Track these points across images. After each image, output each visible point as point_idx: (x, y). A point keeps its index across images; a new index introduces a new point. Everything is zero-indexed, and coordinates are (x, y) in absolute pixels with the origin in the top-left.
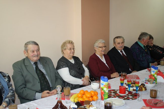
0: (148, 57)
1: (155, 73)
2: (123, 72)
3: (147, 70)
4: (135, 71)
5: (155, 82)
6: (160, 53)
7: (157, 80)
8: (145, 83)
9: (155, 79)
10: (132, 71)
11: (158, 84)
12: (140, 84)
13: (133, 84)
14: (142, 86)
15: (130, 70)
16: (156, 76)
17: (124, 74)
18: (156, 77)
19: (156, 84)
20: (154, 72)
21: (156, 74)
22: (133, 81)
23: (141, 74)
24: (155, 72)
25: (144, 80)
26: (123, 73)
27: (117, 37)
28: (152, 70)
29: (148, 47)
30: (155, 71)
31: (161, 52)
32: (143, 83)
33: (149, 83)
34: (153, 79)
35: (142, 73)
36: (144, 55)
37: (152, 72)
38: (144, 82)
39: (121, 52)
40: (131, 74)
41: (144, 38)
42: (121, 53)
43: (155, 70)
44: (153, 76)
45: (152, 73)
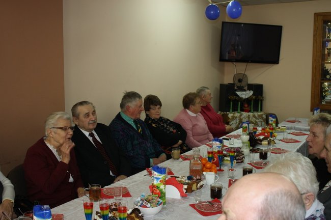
0: (146, 145)
1: (160, 181)
2: (93, 183)
3: (145, 172)
4: (122, 176)
5: (161, 201)
6: (173, 132)
7: (165, 195)
8: (141, 206)
9: (162, 195)
10: (116, 177)
11: (169, 203)
12: (129, 212)
13: (114, 212)
14: (133, 215)
15: (111, 174)
16: (162, 187)
17: (95, 188)
18: (163, 190)
19: (165, 203)
20: (158, 179)
21: (164, 184)
22: (115, 205)
23: (133, 182)
24: (161, 179)
25: (139, 199)
26: (92, 186)
27: (81, 103)
28: (155, 176)
29: (150, 122)
30: (159, 177)
31: (175, 131)
32: (137, 207)
33: (149, 205)
34: (157, 195)
35: (135, 181)
36: (136, 142)
37: (155, 179)
38: (139, 204)
39: (91, 135)
40: (112, 186)
41: (130, 104)
42: (91, 139)
43: (159, 174)
44: (158, 187)
45: (156, 183)
